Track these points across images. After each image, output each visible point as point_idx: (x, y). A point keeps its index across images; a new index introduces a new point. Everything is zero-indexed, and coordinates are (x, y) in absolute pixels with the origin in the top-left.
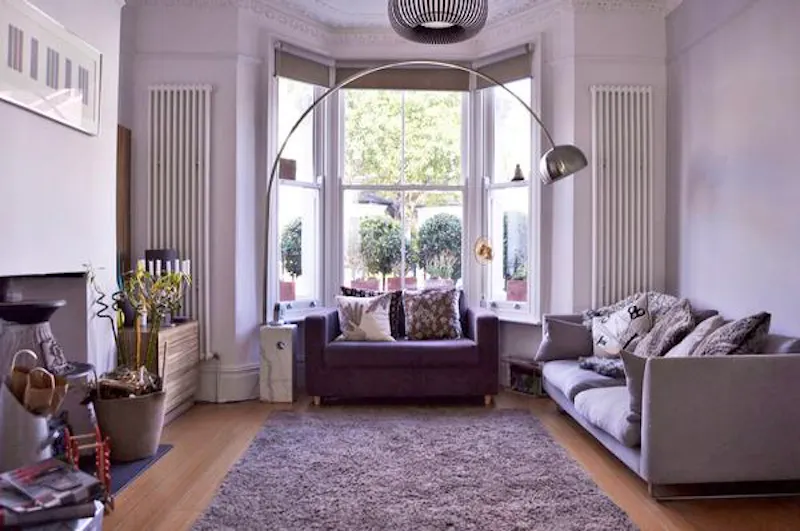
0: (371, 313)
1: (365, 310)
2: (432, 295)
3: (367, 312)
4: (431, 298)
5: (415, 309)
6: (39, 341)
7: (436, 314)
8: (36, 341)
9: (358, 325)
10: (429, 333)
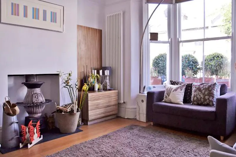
0: (175, 92)
1: (173, 90)
2: (204, 86)
3: (173, 91)
4: (203, 87)
5: (195, 91)
6: (33, 93)
7: (204, 94)
8: (32, 93)
9: (169, 96)
10: (200, 102)
